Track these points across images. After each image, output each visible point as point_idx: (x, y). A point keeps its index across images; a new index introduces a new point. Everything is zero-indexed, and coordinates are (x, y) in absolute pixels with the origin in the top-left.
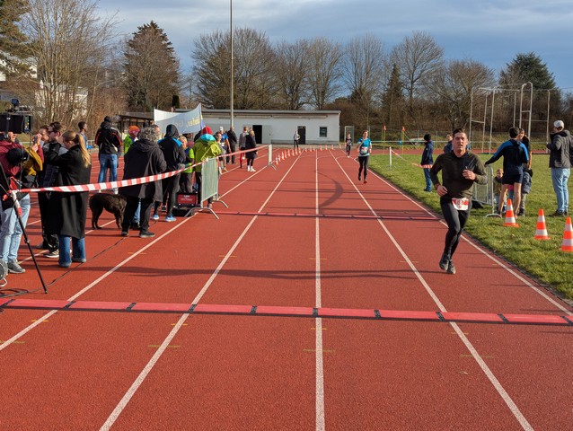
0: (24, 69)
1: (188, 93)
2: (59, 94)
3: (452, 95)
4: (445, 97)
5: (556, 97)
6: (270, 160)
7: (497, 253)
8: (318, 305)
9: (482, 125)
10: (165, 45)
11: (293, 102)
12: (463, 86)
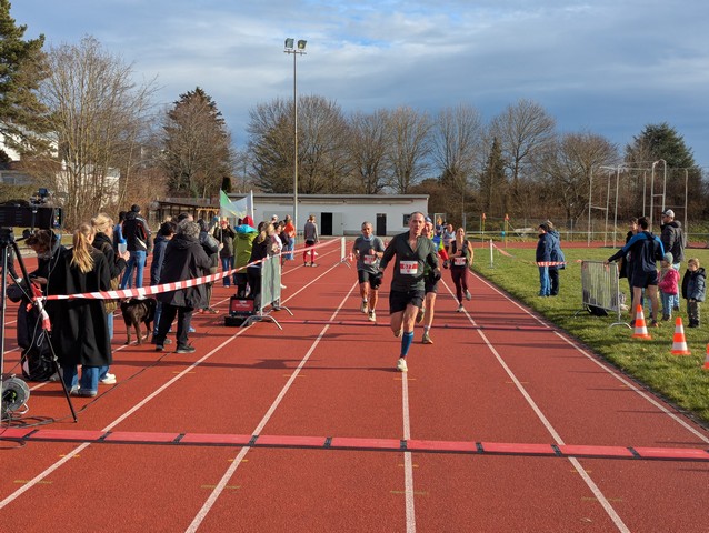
0: (43, 146)
1: (242, 174)
2: (86, 177)
3: (567, 174)
4: (559, 178)
5: (695, 177)
6: (343, 255)
7: (625, 371)
8: (407, 436)
9: (604, 212)
10: (214, 116)
11: (371, 184)
12: (580, 164)
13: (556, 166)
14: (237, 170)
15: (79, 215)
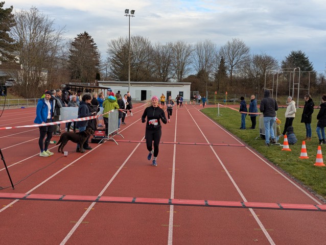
2: (31, 72)
5: (314, 75)
7: (278, 166)
10: (93, 45)
11: (164, 77)
12: (261, 69)
13: (250, 69)
14: (103, 70)
15: (28, 90)
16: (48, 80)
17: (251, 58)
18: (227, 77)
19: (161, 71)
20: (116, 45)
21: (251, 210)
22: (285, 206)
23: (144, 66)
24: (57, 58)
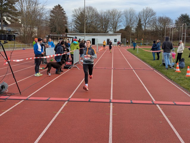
2: (28, 28)
3: (159, 28)
6: (97, 50)
7: (173, 81)
10: (63, 12)
11: (105, 31)
12: (163, 25)
13: (156, 25)
14: (69, 27)
15: (26, 39)
16: (38, 33)
17: (157, 18)
18: (143, 30)
19: (104, 27)
20: (77, 12)
21: (157, 105)
22: (177, 103)
23: (94, 24)
24: (42, 20)
